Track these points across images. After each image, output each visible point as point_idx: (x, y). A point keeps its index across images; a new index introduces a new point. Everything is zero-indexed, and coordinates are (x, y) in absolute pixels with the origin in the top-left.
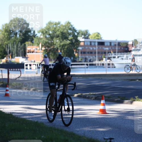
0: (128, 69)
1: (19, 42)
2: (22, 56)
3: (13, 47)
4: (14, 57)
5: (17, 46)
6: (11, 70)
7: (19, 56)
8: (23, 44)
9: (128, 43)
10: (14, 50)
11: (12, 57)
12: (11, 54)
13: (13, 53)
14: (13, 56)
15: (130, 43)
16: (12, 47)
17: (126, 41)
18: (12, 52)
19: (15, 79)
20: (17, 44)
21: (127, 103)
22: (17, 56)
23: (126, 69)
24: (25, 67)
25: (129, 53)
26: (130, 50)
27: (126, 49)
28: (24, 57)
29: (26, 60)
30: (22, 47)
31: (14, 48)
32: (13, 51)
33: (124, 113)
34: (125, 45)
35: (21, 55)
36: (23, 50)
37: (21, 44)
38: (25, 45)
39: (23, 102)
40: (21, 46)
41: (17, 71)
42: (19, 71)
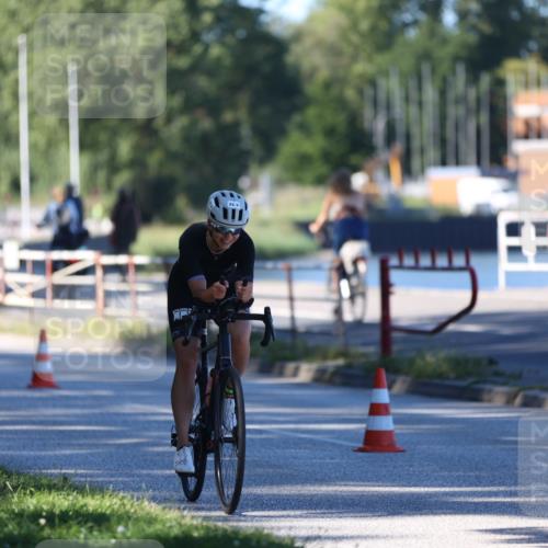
1: (456, 59)
2: (479, 163)
3: (414, 95)
4: (423, 171)
5: (443, 93)
6: (401, 267)
7: (458, 163)
8: (485, 80)
10: (421, 122)
11: (408, 172)
12: (399, 147)
13: (416, 144)
14: (416, 163)
16: (407, 99)
18: (408, 137)
19: (431, 327)
20: (445, 80)
22: (444, 163)
24: (504, 241)
28: (497, 170)
29: (506, 191)
30: (478, 100)
31: (420, 104)
32: (415, 131)
35: (473, 157)
36: (484, 118)
37: (473, 78)
38: (500, 83)
39: (496, 494)
40: (472, 94)
41: (450, 268)
42: (461, 269)
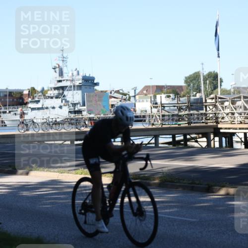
0: (23, 128)
9: (23, 92)
15: (26, 92)
17: (20, 90)
21: (22, 174)
23: (20, 127)
25: (24, 106)
26: (25, 102)
27: (21, 101)
33: (18, 187)
34: (18, 96)
